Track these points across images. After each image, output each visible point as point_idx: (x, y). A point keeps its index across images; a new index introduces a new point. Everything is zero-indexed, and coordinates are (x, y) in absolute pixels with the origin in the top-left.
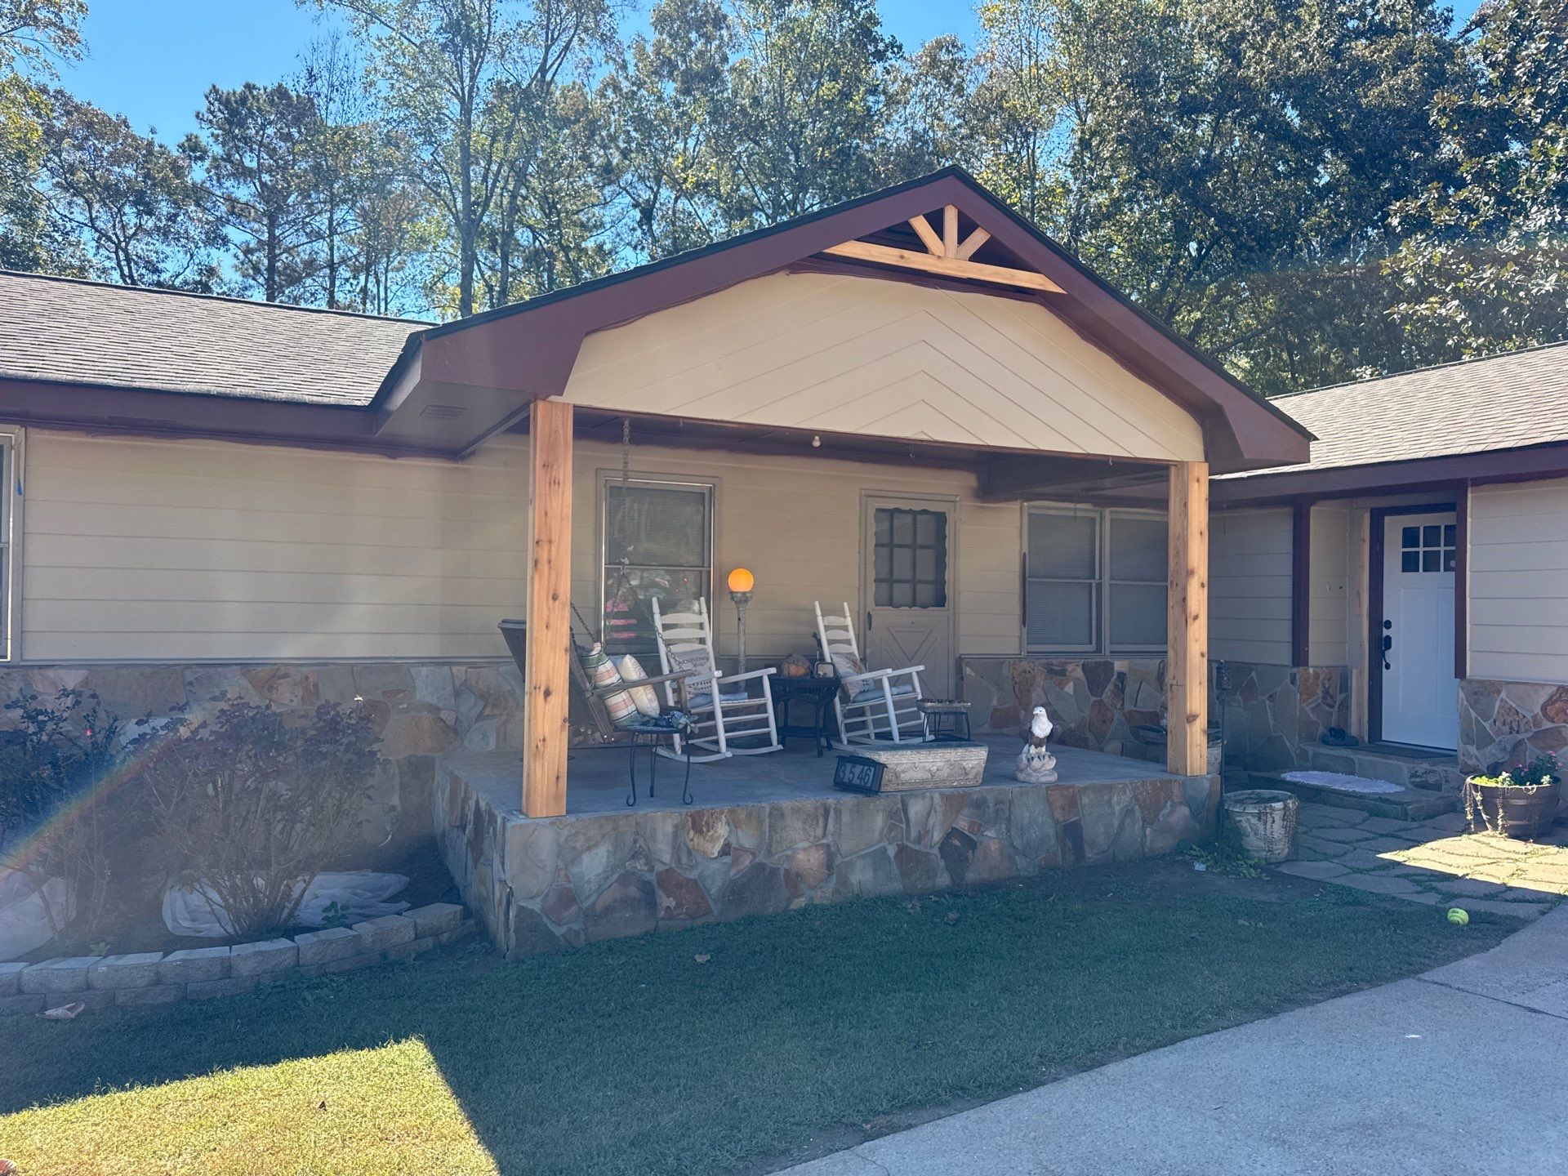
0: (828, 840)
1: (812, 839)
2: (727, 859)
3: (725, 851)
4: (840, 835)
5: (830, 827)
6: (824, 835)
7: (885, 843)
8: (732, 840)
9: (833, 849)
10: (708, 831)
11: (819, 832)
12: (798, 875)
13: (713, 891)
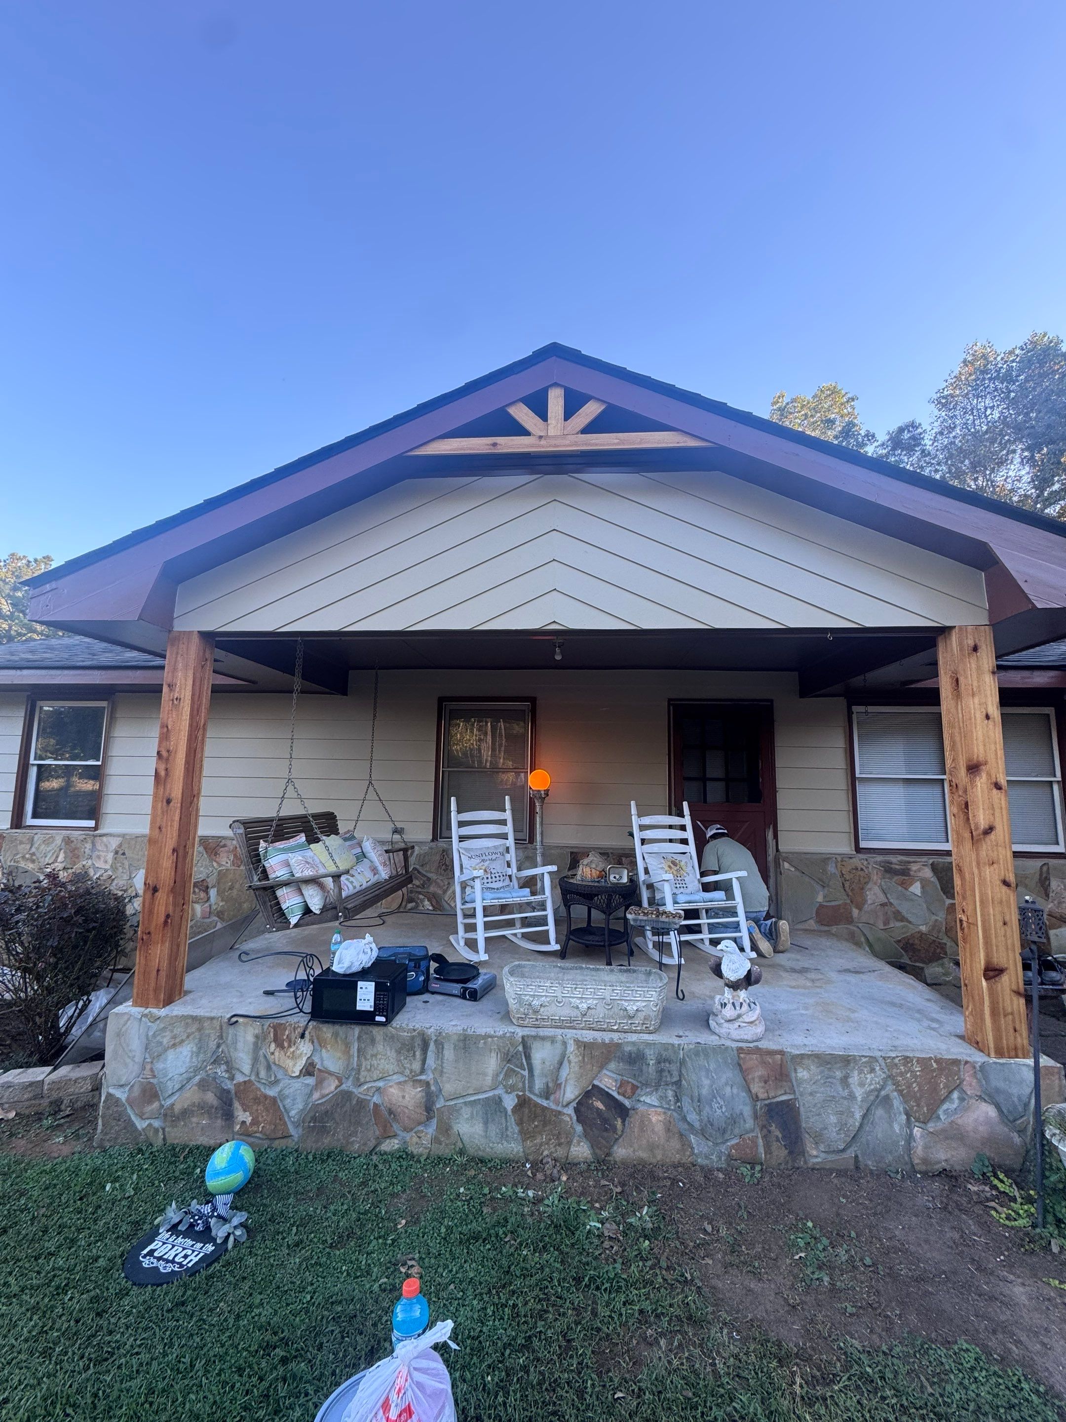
0: (428, 1077)
1: (407, 1072)
2: (311, 1081)
3: (309, 1070)
4: (442, 1073)
5: (431, 1061)
6: (423, 1071)
7: (500, 1091)
8: (316, 1059)
9: (433, 1088)
10: (290, 1046)
11: (416, 1066)
12: (391, 1112)
13: (293, 1113)
